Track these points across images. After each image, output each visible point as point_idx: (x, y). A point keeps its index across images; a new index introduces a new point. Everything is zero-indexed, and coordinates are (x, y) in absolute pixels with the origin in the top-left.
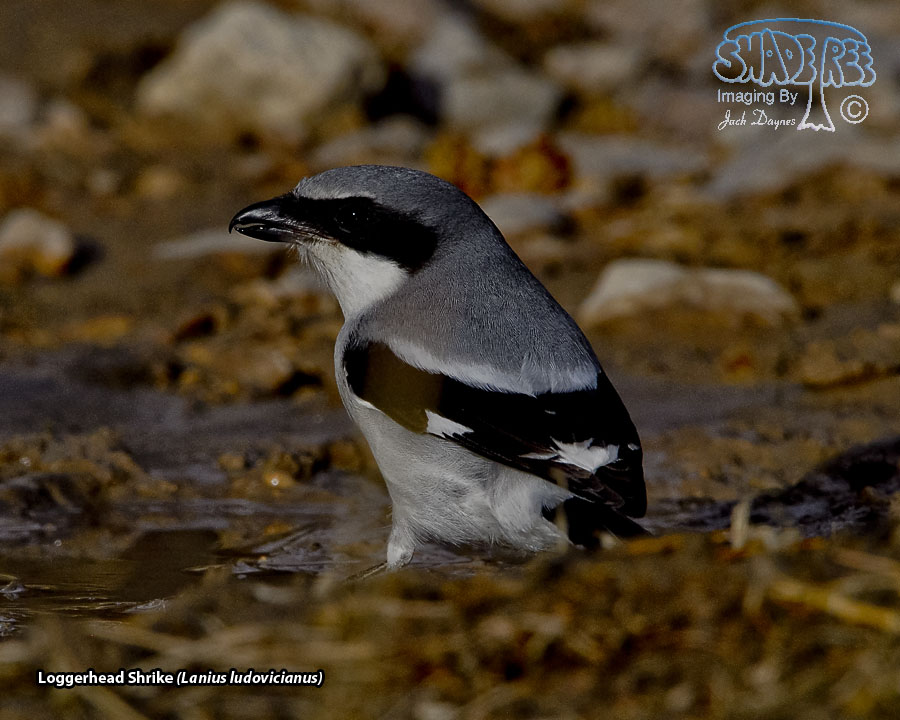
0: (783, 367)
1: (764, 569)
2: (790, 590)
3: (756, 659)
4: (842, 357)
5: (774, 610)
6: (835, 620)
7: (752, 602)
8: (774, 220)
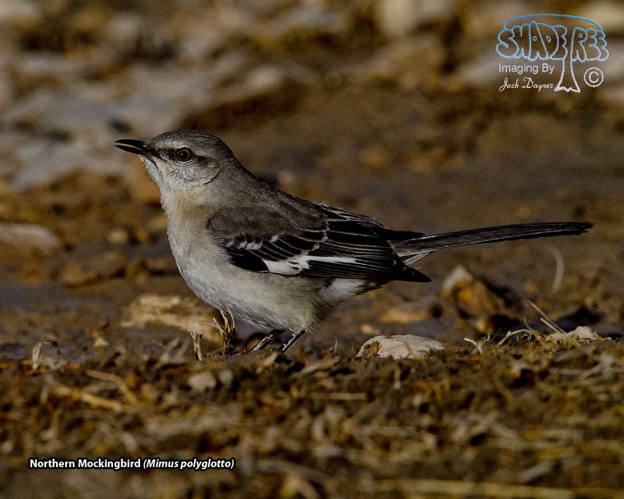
0: (54, 275)
1: (49, 379)
2: (63, 391)
3: (47, 427)
4: (86, 269)
5: (55, 401)
6: (88, 405)
7: (44, 397)
8: (48, 199)
